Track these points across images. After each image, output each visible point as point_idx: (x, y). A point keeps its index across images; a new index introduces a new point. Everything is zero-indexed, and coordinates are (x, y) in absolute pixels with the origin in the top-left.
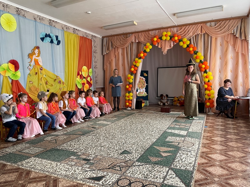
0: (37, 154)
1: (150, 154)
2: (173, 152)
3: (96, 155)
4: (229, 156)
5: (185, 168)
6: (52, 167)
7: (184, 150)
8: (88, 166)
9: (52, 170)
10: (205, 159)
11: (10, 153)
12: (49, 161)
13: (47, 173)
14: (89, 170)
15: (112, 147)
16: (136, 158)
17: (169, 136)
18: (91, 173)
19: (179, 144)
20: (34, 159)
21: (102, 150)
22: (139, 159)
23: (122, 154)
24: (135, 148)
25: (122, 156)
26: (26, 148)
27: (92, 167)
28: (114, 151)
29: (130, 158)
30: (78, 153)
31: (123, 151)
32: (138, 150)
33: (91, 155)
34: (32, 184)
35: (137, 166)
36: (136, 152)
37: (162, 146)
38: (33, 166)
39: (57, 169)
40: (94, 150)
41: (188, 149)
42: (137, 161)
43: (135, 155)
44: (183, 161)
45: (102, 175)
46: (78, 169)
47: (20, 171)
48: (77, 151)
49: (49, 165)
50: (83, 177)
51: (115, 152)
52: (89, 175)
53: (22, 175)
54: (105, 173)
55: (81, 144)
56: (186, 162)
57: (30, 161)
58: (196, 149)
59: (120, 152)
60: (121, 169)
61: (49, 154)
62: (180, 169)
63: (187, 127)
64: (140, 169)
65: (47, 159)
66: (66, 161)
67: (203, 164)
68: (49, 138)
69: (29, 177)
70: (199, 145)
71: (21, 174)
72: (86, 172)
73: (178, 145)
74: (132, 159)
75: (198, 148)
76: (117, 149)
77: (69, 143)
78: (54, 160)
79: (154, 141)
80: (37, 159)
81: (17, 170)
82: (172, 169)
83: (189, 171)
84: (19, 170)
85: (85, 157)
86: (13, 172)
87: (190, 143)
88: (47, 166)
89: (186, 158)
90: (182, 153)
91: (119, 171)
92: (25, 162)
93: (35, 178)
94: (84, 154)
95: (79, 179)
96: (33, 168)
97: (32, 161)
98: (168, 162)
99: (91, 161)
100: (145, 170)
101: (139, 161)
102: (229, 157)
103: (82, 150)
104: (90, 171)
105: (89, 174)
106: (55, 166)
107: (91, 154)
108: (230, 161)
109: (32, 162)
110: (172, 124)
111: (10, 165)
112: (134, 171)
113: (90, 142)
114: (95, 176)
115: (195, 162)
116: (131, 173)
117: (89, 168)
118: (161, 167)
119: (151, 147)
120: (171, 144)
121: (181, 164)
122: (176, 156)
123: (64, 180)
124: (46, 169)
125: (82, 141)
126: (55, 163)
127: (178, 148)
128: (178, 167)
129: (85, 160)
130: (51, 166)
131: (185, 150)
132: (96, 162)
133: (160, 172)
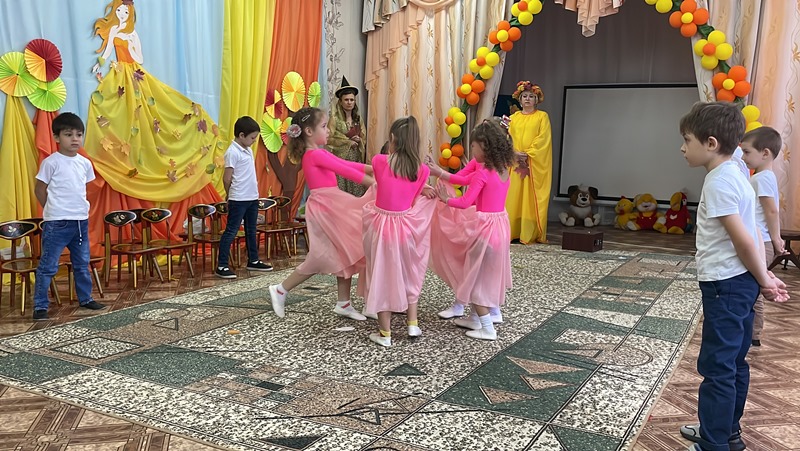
0: (109, 359)
1: (488, 380)
2: (570, 378)
3: (304, 373)
4: (770, 403)
5: (598, 428)
6: (154, 400)
7: (610, 372)
8: (271, 404)
9: (151, 410)
10: (678, 405)
11: (22, 353)
12: (146, 384)
13: (135, 417)
14: (273, 415)
15: (363, 353)
16: (437, 388)
17: (572, 328)
18: (277, 424)
19: (598, 354)
20: (97, 373)
21: (327, 359)
22: (446, 392)
23: (391, 373)
24: (441, 358)
25: (391, 381)
26: (74, 340)
27: (286, 407)
28: (369, 363)
29: (418, 388)
30: (246, 362)
31: (397, 364)
32: (449, 366)
33: (286, 373)
34: (81, 446)
35: (435, 412)
36: (441, 372)
37: (536, 357)
38: (92, 394)
39: (169, 406)
40: (300, 358)
41: (628, 372)
42: (438, 398)
43: (438, 380)
44: (598, 407)
45: (314, 432)
46: (237, 411)
47: (49, 406)
48: (243, 358)
49: (145, 393)
50: (251, 435)
51: (372, 366)
52: (269, 432)
53: (51, 418)
54: (324, 429)
55: (258, 336)
56: (609, 411)
57: (85, 378)
58: (654, 373)
59: (388, 367)
60: (378, 419)
61: (149, 361)
62: (580, 432)
63: (642, 303)
64: (443, 422)
65: (138, 375)
66: (202, 384)
67: (666, 420)
68: (156, 314)
69: (75, 425)
70: (670, 361)
71: (49, 417)
72: (263, 422)
73: (595, 357)
74: (425, 392)
75: (665, 371)
76: (379, 358)
77: (218, 333)
78: (161, 381)
79: (514, 341)
80: (109, 373)
81: (38, 402)
82: (554, 430)
83: (609, 438)
84: (44, 403)
85: (267, 377)
86: (26, 408)
87: (640, 352)
88: (136, 398)
89: (610, 400)
90: (602, 383)
91: (373, 423)
92: (66, 381)
93: (93, 430)
94: (263, 367)
95: (236, 439)
96: (90, 400)
97: (89, 380)
98: (544, 407)
99: (285, 391)
100: (459, 425)
101: (445, 400)
102: (767, 406)
103: (261, 355)
104: (276, 418)
105: (271, 428)
106: (164, 399)
107: (286, 370)
108: (765, 417)
109: (89, 384)
110: (591, 288)
111: (16, 388)
112: (422, 426)
113: (290, 332)
114: (289, 433)
115: (640, 413)
116: (410, 432)
117: (273, 410)
118: (518, 420)
119: (499, 358)
120: (571, 352)
121: (589, 417)
122: (577, 391)
123: (185, 441)
124: (131, 406)
125: (266, 328)
126: (165, 390)
127: (592, 367)
128: (577, 424)
129: (263, 384)
130: (151, 398)
131: (615, 374)
132: (300, 395)
133: (510, 435)
